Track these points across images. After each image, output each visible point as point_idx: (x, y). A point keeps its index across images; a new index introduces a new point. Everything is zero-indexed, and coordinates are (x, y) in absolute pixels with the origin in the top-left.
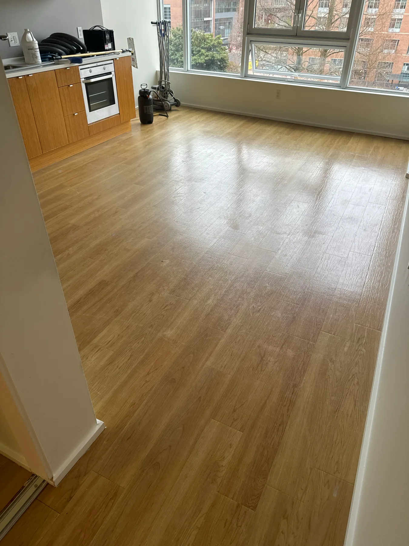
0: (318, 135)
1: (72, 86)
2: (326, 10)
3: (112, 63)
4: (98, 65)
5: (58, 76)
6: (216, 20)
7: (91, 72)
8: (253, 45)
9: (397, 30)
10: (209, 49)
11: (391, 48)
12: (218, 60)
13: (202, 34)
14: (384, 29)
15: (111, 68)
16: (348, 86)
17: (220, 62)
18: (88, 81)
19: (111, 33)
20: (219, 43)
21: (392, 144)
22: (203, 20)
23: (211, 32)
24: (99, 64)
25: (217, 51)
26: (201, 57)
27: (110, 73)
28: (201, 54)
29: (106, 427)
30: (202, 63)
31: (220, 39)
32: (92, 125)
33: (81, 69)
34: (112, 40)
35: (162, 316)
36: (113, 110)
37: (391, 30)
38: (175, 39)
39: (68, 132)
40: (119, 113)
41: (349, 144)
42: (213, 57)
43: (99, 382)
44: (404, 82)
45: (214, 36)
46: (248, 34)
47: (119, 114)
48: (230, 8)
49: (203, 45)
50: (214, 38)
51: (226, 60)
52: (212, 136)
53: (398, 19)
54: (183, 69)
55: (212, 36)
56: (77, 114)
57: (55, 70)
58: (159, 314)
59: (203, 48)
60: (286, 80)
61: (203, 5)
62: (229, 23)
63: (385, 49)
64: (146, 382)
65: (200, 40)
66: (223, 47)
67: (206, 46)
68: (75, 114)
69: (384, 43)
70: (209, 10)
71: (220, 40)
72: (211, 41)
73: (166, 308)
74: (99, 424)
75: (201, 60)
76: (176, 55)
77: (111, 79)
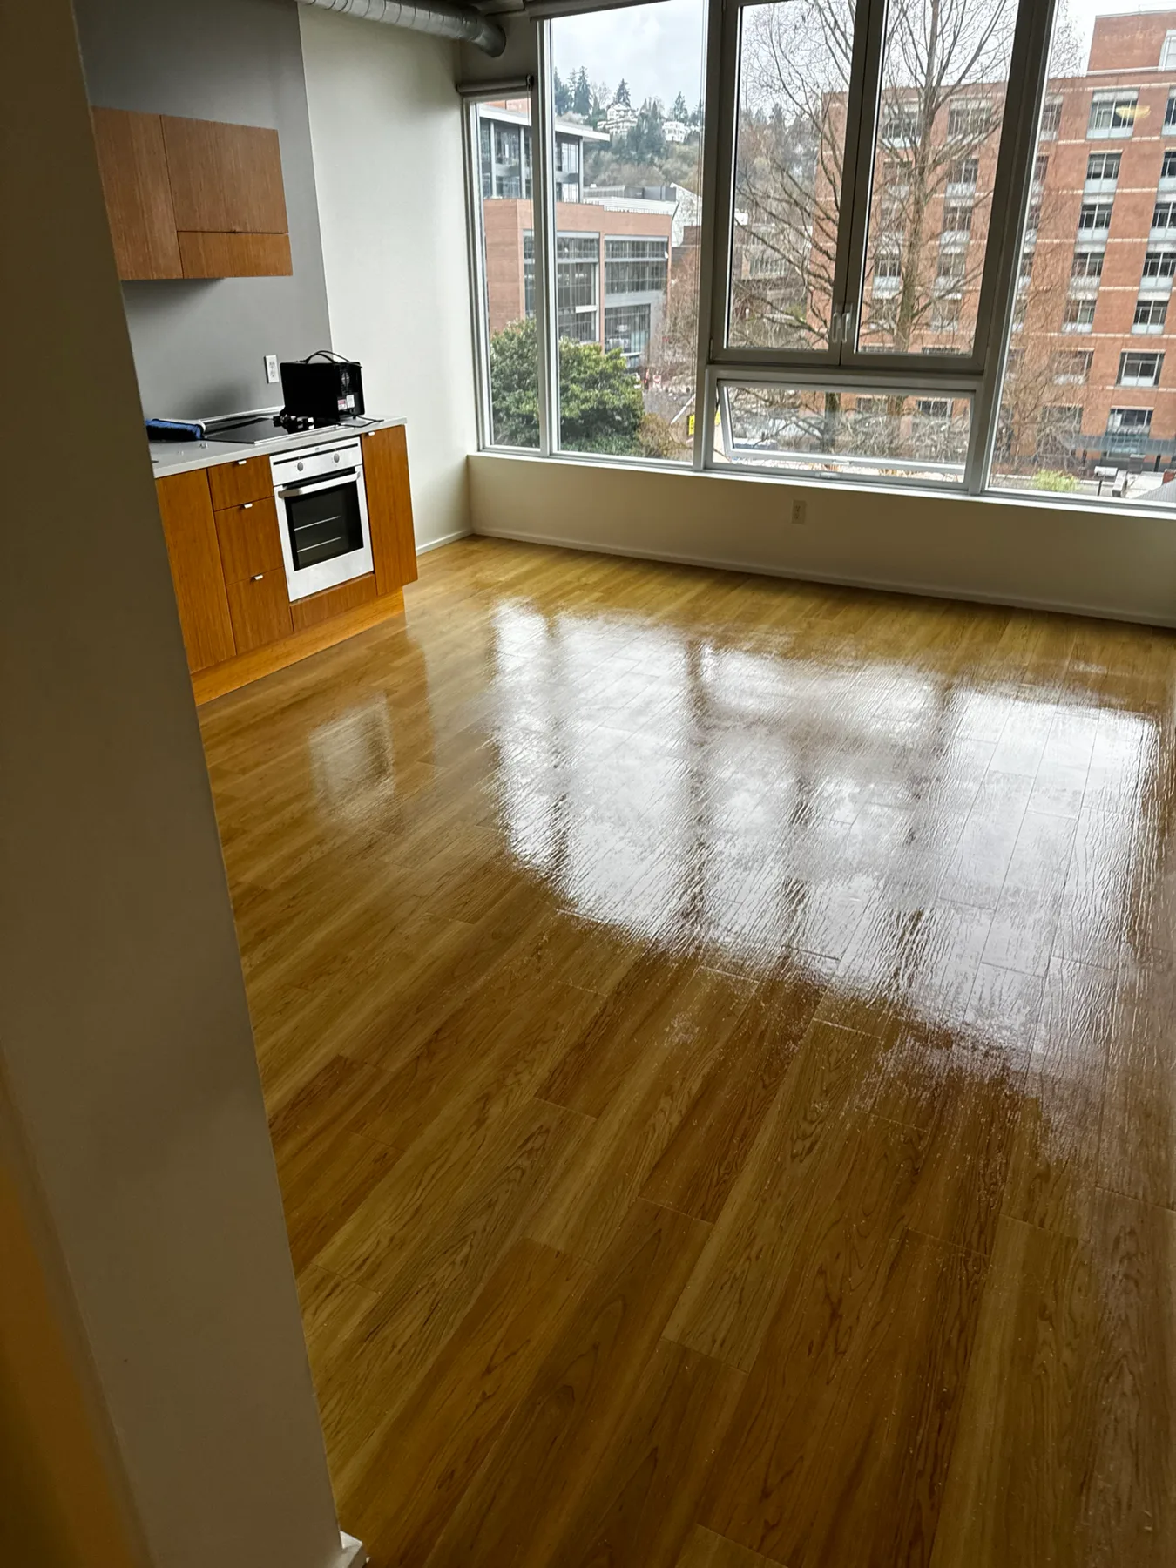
0: (913, 618)
1: (250, 505)
2: (894, 281)
3: (356, 445)
4: (320, 450)
5: (214, 483)
6: (608, 311)
7: (300, 468)
8: (725, 389)
9: (1085, 328)
10: (591, 383)
11: (1074, 373)
12: (614, 409)
13: (572, 346)
14: (1049, 327)
15: (353, 458)
16: (986, 489)
17: (620, 414)
18: (293, 493)
19: (354, 370)
20: (616, 368)
21: (1124, 638)
22: (572, 312)
23: (595, 340)
24: (322, 448)
25: (611, 387)
26: (571, 405)
27: (351, 471)
28: (571, 397)
29: (368, 1559)
30: (571, 419)
31: (619, 358)
32: (301, 605)
33: (275, 463)
34: (356, 388)
35: (519, 1173)
36: (358, 563)
37: (1069, 327)
38: (500, 359)
39: (236, 626)
40: (372, 569)
41: (1004, 640)
42: (601, 402)
43: (341, 1397)
44: (1117, 455)
45: (603, 351)
46: (711, 362)
47: (373, 572)
48: (643, 283)
49: (574, 374)
50: (603, 355)
51: (636, 410)
52: (624, 624)
53: (1084, 302)
54: (538, 450)
55: (598, 350)
56: (261, 577)
57: (207, 468)
58: (509, 1165)
59: (574, 381)
60: (817, 475)
61: (574, 275)
62: (643, 318)
63: (1057, 373)
64: (485, 1398)
65: (567, 362)
66: (627, 377)
67: (582, 376)
68: (257, 578)
69: (1054, 360)
70: (590, 288)
71: (619, 362)
72: (597, 362)
73: (529, 1145)
74: (347, 1548)
75: (571, 410)
76: (504, 398)
77: (354, 484)
